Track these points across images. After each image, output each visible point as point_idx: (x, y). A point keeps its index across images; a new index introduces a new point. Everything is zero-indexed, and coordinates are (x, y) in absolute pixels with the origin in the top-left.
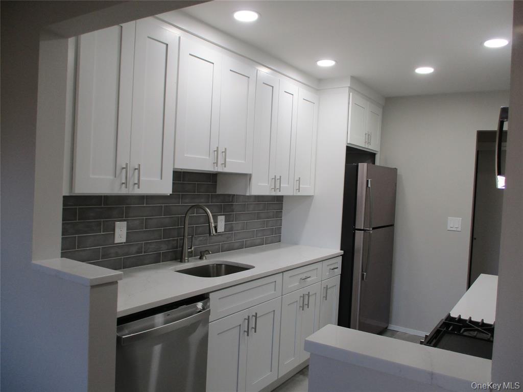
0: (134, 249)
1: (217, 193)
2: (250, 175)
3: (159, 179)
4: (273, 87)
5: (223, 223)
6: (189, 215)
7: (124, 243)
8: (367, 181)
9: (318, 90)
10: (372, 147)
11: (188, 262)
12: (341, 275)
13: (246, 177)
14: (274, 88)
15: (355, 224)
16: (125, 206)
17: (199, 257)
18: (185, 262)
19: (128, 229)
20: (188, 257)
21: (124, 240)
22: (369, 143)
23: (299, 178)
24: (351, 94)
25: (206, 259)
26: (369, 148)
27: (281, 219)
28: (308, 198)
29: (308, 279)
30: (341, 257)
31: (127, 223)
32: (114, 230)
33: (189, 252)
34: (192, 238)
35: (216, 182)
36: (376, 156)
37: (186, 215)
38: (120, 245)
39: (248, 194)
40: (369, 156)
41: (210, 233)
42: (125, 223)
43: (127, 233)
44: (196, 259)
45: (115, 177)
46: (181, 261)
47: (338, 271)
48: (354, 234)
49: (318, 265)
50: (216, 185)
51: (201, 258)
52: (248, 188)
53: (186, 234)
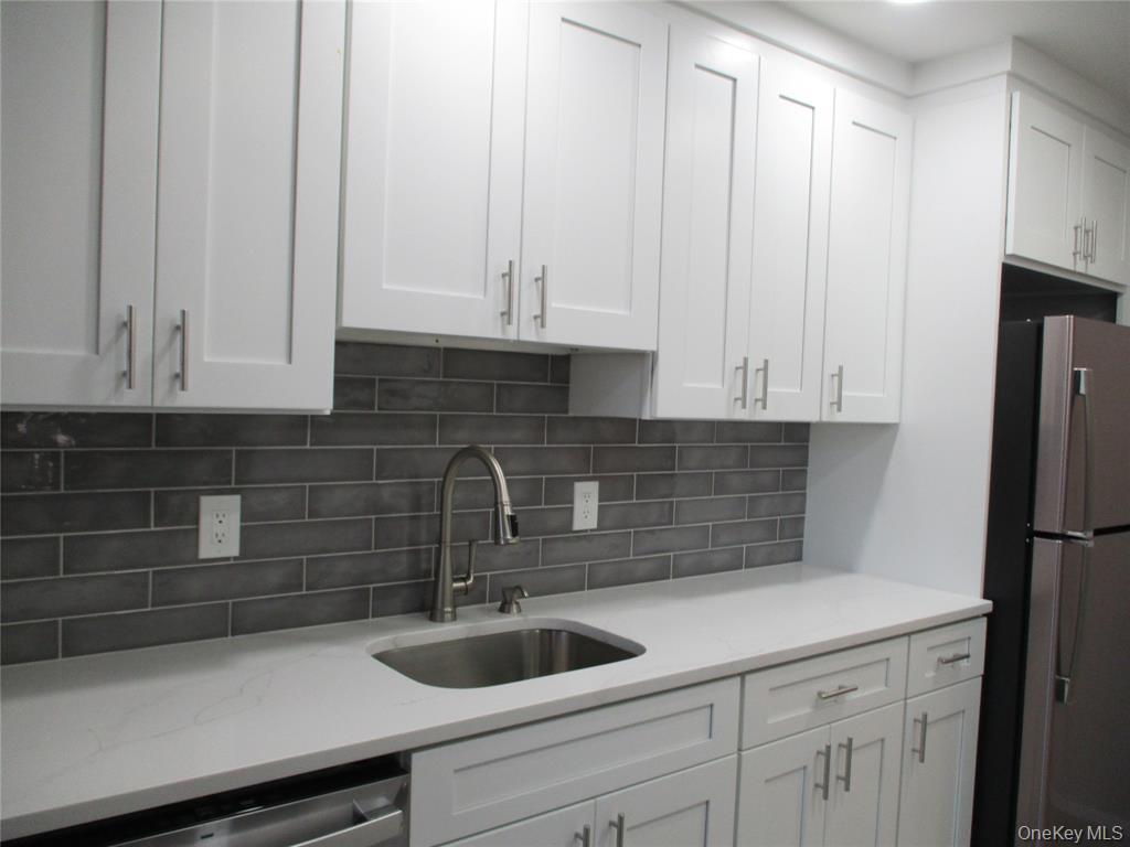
0: (274, 577)
1: (571, 414)
2: (654, 355)
3: (281, 362)
4: (735, 80)
5: (594, 503)
6: (453, 477)
7: (235, 558)
8: (1076, 376)
9: (908, 98)
10: (1100, 269)
11: (454, 618)
12: (983, 676)
13: (638, 363)
14: (738, 82)
15: (1030, 518)
16: (234, 448)
17: (500, 603)
18: (442, 621)
19: (246, 515)
20: (455, 606)
21: (232, 549)
22: (1089, 257)
23: (841, 368)
24: (1017, 96)
25: (519, 610)
26: (1090, 272)
27: (804, 495)
28: (879, 434)
29: (853, 696)
30: (985, 619)
31: (243, 500)
32: (196, 520)
33: (457, 591)
34: (470, 545)
35: (567, 380)
36: (1119, 301)
37: (445, 478)
38: (218, 566)
39: (647, 416)
40: (1094, 301)
41: (496, 536)
42: (236, 499)
43: (243, 529)
44: (490, 610)
45: (97, 352)
46: (432, 618)
47: (976, 665)
48: (1029, 549)
49: (896, 650)
50: (567, 389)
51: (503, 609)
52: (648, 398)
53: (448, 536)
